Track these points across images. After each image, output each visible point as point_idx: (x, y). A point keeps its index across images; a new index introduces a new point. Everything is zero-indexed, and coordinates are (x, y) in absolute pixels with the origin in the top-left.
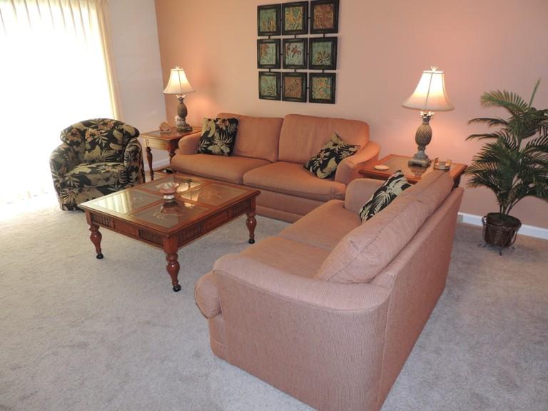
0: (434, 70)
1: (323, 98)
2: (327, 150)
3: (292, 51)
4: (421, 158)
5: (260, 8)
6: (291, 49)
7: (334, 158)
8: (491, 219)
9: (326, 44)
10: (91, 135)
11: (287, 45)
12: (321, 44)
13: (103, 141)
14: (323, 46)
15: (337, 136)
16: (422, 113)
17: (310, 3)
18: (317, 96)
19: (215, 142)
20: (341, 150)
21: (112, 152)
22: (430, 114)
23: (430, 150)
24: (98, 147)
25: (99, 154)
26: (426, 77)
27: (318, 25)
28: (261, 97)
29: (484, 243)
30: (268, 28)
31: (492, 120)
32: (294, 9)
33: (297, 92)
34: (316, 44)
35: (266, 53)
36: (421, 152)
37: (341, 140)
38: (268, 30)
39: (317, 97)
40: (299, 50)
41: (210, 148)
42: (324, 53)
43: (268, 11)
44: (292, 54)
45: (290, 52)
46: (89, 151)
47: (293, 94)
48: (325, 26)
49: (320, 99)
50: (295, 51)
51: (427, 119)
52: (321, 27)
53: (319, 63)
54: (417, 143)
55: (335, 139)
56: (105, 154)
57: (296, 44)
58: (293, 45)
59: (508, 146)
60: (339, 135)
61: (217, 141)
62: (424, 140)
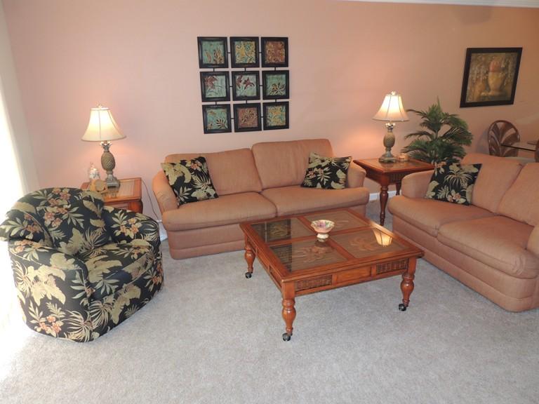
0: (393, 94)
1: (278, 124)
3: (244, 83)
4: (389, 157)
5: (201, 40)
6: (243, 81)
7: (339, 171)
9: (280, 76)
10: (56, 217)
11: (237, 77)
12: (275, 76)
13: (79, 220)
14: (277, 78)
16: (387, 124)
17: (260, 39)
18: (272, 123)
19: (198, 187)
21: (99, 231)
22: (392, 124)
24: (75, 231)
25: (83, 239)
27: (270, 59)
28: (207, 131)
30: (215, 60)
32: (246, 43)
33: (252, 122)
34: (271, 76)
35: (213, 86)
38: (214, 63)
39: (272, 125)
40: (251, 82)
41: (194, 195)
42: (279, 84)
43: (213, 43)
44: (245, 85)
45: (241, 84)
46: (66, 240)
47: (249, 124)
48: (277, 60)
49: (276, 126)
50: (246, 82)
51: (390, 128)
52: (273, 61)
53: (275, 93)
56: (91, 238)
57: (248, 76)
58: (245, 78)
61: (199, 184)
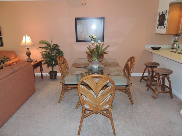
0: (26, 35)
2: (1, 61)
4: (29, 59)
7: (2, 63)
8: (50, 73)
15: (4, 56)
16: (26, 47)
20: (5, 60)
22: (29, 47)
23: (31, 57)
26: (24, 37)
29: (50, 79)
31: (42, 48)
36: (29, 58)
37: (6, 57)
51: (28, 49)
54: (27, 55)
55: (3, 57)
59: (49, 54)
60: (5, 56)
62: (29, 54)
